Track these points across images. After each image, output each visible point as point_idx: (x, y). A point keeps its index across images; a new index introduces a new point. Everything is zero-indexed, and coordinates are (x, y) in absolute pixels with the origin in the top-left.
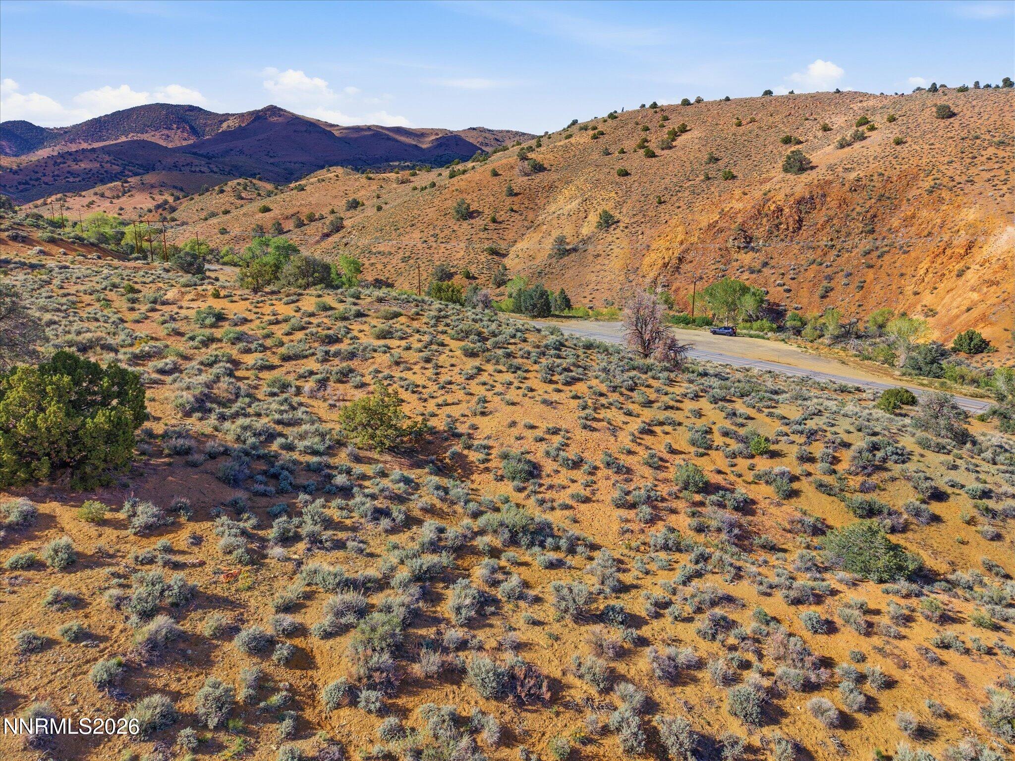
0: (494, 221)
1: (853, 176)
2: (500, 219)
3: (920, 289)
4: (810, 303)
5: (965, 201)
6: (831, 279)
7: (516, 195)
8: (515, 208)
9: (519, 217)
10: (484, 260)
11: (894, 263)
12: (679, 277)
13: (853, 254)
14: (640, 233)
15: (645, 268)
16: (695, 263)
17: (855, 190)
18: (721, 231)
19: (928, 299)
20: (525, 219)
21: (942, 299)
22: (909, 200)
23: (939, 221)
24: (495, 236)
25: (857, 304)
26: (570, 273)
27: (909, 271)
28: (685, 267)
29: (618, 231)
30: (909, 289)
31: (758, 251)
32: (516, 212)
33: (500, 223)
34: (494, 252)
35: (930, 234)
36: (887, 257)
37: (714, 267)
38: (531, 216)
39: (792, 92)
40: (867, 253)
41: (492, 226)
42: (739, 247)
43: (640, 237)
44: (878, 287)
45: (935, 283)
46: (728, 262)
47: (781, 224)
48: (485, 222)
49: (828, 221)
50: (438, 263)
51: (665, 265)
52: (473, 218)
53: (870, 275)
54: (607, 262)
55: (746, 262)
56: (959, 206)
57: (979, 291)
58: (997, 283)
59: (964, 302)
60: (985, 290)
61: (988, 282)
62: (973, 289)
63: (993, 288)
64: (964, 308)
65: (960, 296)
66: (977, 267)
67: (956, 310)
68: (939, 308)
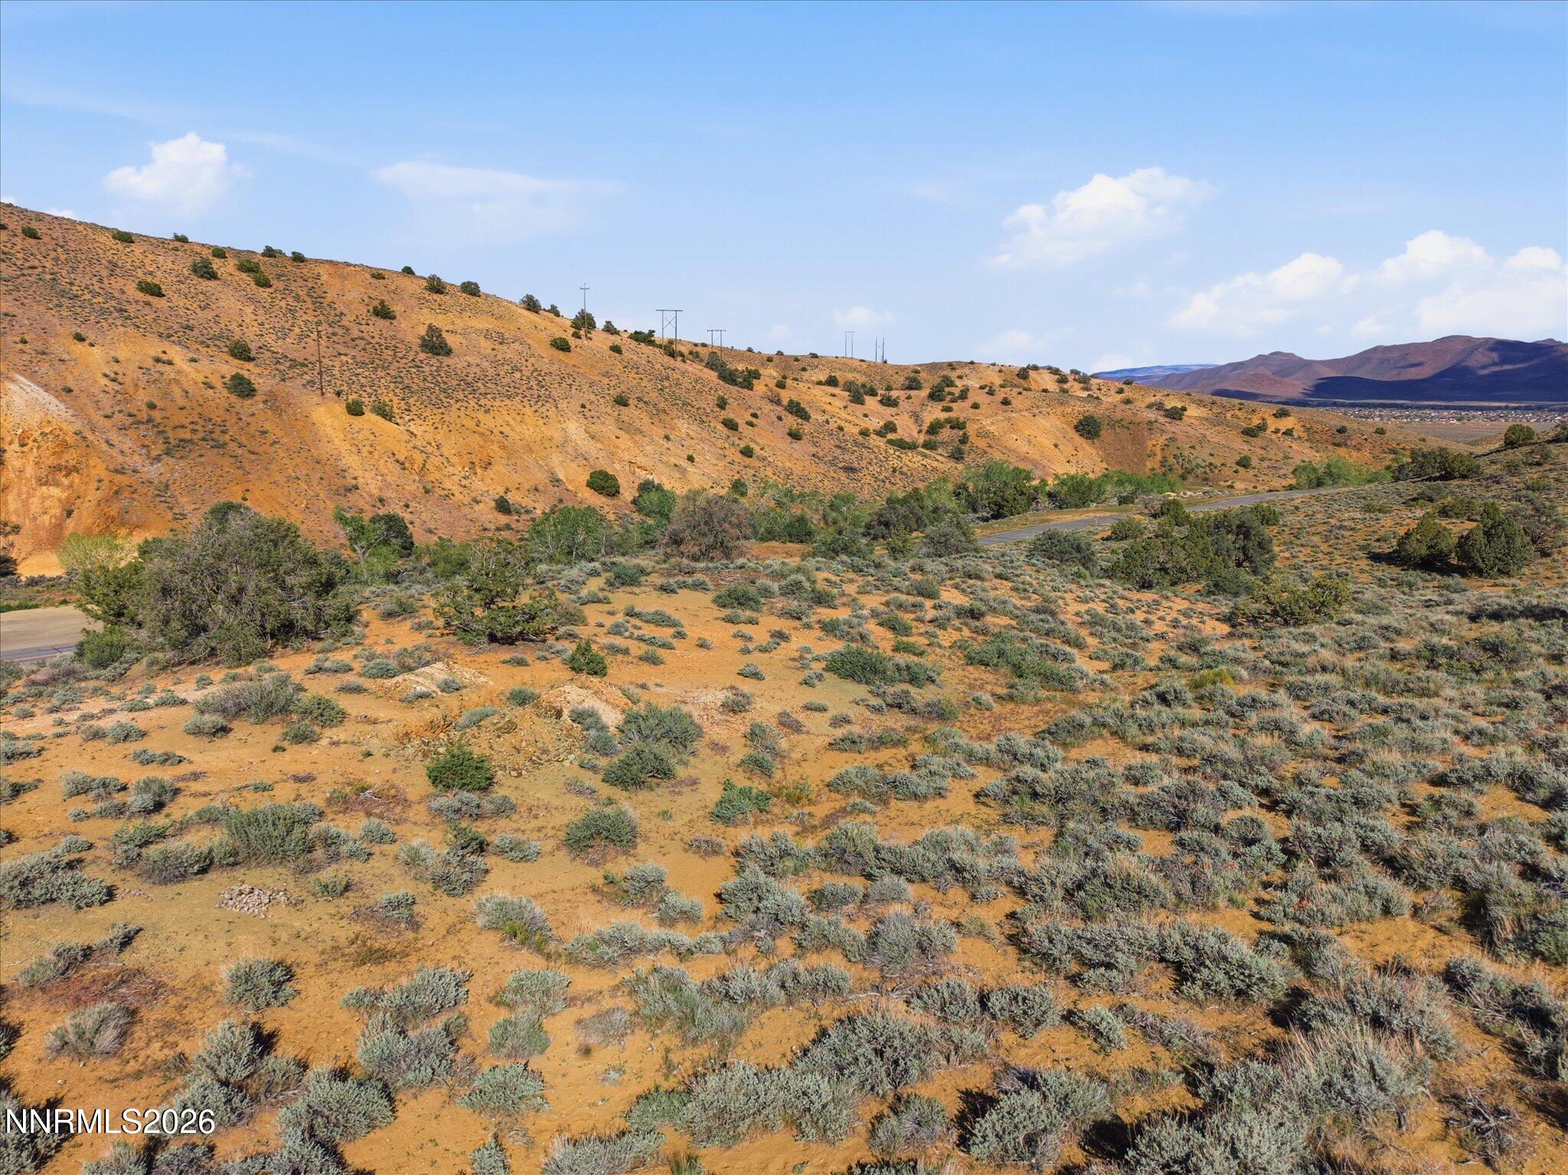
57: (57, 484)
58: (76, 469)
59: (48, 503)
60: (66, 481)
61: (58, 468)
62: (43, 482)
63: (75, 478)
64: (57, 511)
65: (30, 495)
66: (16, 446)
67: (46, 518)
68: (14, 519)
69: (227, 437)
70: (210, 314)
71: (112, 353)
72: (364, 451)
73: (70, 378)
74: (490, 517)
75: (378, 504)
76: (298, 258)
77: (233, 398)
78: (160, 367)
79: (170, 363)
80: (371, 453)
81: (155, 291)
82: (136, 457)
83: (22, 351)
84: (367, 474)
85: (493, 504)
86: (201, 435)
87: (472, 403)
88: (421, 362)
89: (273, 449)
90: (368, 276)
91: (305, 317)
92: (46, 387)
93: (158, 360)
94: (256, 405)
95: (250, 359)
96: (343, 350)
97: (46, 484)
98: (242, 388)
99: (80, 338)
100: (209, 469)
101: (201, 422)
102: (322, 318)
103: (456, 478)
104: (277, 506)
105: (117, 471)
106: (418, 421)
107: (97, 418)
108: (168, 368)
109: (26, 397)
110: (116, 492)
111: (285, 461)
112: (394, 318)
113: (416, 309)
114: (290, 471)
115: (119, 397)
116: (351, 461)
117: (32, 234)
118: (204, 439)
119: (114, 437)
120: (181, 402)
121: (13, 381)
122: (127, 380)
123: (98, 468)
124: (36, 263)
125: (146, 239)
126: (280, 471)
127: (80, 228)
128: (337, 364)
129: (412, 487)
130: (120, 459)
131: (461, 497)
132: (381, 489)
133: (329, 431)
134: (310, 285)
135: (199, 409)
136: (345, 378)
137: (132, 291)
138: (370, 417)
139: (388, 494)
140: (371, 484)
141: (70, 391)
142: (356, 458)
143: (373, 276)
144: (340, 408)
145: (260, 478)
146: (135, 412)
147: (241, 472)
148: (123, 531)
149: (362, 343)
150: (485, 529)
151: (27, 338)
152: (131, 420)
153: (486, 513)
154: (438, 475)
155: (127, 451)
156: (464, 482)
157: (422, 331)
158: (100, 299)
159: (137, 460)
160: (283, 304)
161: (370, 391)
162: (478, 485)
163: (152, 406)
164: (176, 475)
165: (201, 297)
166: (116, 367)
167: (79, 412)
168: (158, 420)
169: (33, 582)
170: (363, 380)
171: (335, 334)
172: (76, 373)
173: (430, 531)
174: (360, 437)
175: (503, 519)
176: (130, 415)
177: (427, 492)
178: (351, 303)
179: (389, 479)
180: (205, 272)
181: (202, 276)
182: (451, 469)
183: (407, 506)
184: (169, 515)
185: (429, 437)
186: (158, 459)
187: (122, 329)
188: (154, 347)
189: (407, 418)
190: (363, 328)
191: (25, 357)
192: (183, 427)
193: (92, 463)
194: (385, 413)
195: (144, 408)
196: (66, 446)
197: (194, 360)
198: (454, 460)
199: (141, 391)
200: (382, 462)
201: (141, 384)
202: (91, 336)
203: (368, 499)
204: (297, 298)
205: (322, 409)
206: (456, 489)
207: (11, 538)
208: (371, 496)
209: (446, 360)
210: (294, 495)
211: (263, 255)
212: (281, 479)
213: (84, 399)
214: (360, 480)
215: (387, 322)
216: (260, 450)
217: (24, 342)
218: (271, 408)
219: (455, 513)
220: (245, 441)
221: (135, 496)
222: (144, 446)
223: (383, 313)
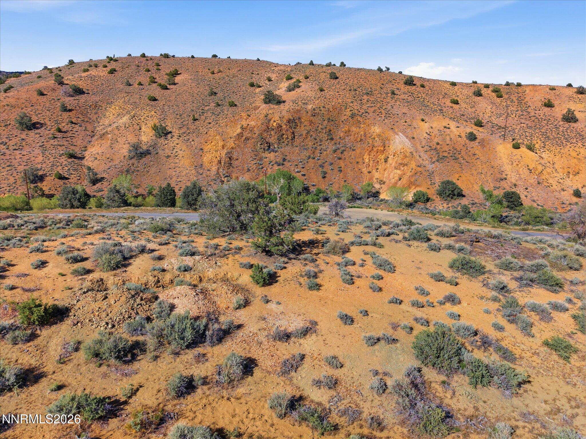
0: (60, 131)
1: (310, 107)
2: (64, 130)
3: (370, 169)
4: (319, 182)
5: (370, 122)
6: (323, 167)
7: (70, 110)
8: (74, 120)
9: (80, 128)
10: (65, 163)
11: (351, 156)
12: (234, 170)
13: (328, 152)
14: (191, 140)
15: (206, 165)
16: (240, 160)
17: (314, 116)
18: (247, 139)
19: (377, 175)
20: (86, 130)
21: (384, 174)
22: (342, 122)
23: (362, 133)
24: (66, 143)
25: (343, 180)
26: (153, 170)
27: (360, 160)
28: (235, 163)
29: (175, 138)
30: (365, 170)
31: (276, 152)
32: (75, 124)
33: (65, 132)
34: (72, 156)
35: (361, 140)
36: (345, 153)
37: (253, 162)
38: (90, 127)
39: (229, 57)
40: (335, 151)
41: (59, 135)
42: (264, 149)
43: (193, 143)
44: (349, 170)
45: (376, 166)
46: (261, 159)
47: (283, 135)
48: (52, 132)
49: (308, 133)
50: (21, 168)
51: (220, 162)
52: (38, 128)
53: (342, 164)
54: (177, 161)
55: (272, 159)
56: (368, 125)
57: (400, 169)
58: (406, 165)
59: (395, 175)
60: (402, 168)
61: (401, 164)
62: (396, 168)
63: (406, 167)
64: (397, 178)
65: (391, 172)
66: (392, 156)
67: (394, 180)
68: (384, 180)
69: (460, 156)
70: (474, 109)
71: (431, 125)
72: (515, 164)
73: (415, 134)
74: (568, 198)
75: (513, 187)
76: (519, 85)
77: (467, 141)
78: (446, 130)
79: (449, 128)
80: (518, 165)
81: (456, 102)
82: (427, 161)
83: (404, 125)
84: (513, 174)
85: (572, 192)
86: (451, 155)
87: (579, 144)
88: (560, 126)
89: (476, 161)
90: (548, 89)
91: (513, 109)
92: (407, 137)
93: (445, 127)
94: (475, 144)
95: (481, 126)
96: (523, 121)
97: (397, 169)
98: (472, 137)
99: (423, 120)
100: (449, 167)
101: (453, 150)
102: (519, 108)
103: (556, 179)
104: (469, 183)
105: (418, 166)
106: (547, 152)
107: (419, 147)
108: (448, 130)
109: (400, 140)
110: (416, 173)
111: (479, 166)
112: (554, 107)
113: (567, 102)
114: (480, 170)
115: (429, 140)
116: (507, 168)
117: (423, 86)
118: (452, 156)
119: (422, 154)
120: (448, 142)
121: (398, 135)
122: (433, 135)
123: (413, 165)
124: (420, 96)
125: (461, 84)
126: (476, 170)
127: (440, 82)
128: (519, 127)
129: (532, 180)
130: (421, 162)
131: (556, 187)
132: (517, 181)
133: (502, 155)
134: (519, 95)
135: (453, 145)
136: (520, 133)
137: (448, 103)
138: (524, 149)
139: (519, 183)
140: (513, 178)
141: (414, 138)
142: (510, 166)
143: (550, 89)
144: (510, 146)
145: (466, 172)
146: (432, 146)
147: (460, 169)
148: (414, 187)
149: (533, 118)
150: (563, 203)
151: (407, 120)
152: (429, 148)
153: (567, 196)
154: (547, 176)
155: (425, 159)
156: (560, 181)
157: (565, 112)
158: (436, 106)
159: (426, 163)
160: (505, 104)
161: (528, 138)
162: (568, 182)
163: (438, 144)
164: (437, 169)
165: (473, 103)
166: (431, 130)
167: (414, 146)
168: (438, 149)
169: (382, 200)
170: (527, 134)
171: (522, 115)
172: (418, 132)
173: (534, 201)
174: (515, 158)
175: (575, 199)
176: (430, 147)
177: (539, 183)
178: (535, 101)
179: (522, 176)
180: (478, 94)
181: (476, 96)
182: (555, 174)
183: (527, 189)
184: (430, 183)
185: (550, 159)
186: (434, 163)
187: (438, 116)
188: (446, 122)
189: (542, 150)
190: (536, 112)
191: (405, 127)
192: (446, 151)
193: (412, 163)
194: (530, 148)
195: (435, 144)
196: (406, 156)
197: (458, 127)
198: (559, 170)
199: (436, 138)
200: (522, 169)
201: (437, 136)
202: (427, 120)
203: (510, 184)
204: (512, 101)
205: (501, 146)
206: (554, 183)
207: (382, 185)
208: (511, 183)
209: (573, 125)
210: (478, 180)
211: (505, 85)
212: (475, 173)
213: (417, 141)
214: (509, 176)
215: (549, 109)
216: (469, 161)
217: (406, 122)
218: (480, 145)
219: (550, 194)
220: (466, 157)
221: (421, 175)
222: (431, 158)
223: (549, 105)
